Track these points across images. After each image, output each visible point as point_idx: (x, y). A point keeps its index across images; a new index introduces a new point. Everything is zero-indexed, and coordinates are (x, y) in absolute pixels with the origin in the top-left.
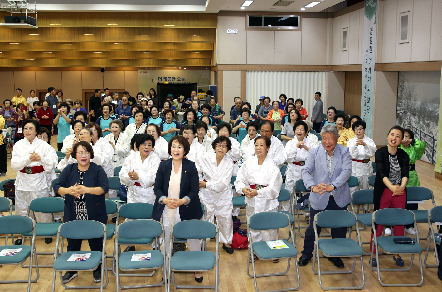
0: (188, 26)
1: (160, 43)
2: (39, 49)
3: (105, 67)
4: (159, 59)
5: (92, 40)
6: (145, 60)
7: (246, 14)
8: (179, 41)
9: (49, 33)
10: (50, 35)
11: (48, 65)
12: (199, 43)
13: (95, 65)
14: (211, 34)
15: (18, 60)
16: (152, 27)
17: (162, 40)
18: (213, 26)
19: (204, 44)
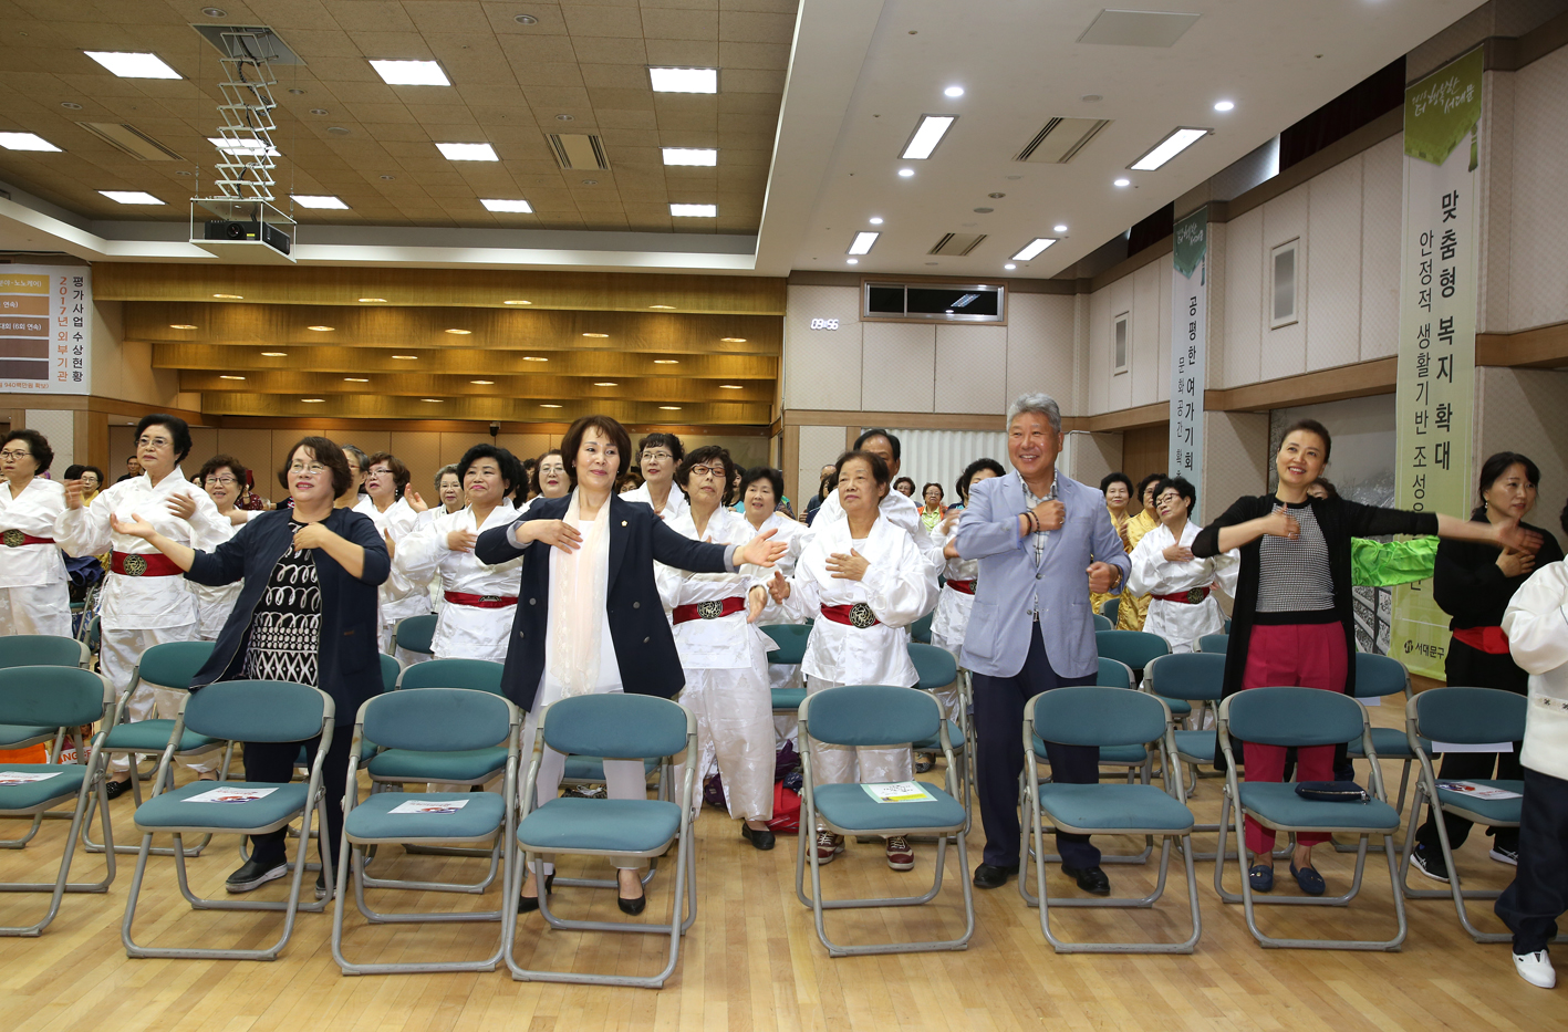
0: (711, 308)
1: (638, 354)
2: (332, 368)
3: (502, 422)
4: (637, 402)
5: (465, 344)
6: (601, 402)
7: (863, 280)
8: (687, 349)
9: (359, 325)
10: (359, 328)
11: (358, 413)
12: (740, 358)
13: (474, 415)
14: (768, 332)
15: (284, 399)
16: (617, 309)
17: (644, 347)
18: (775, 310)
19: (754, 359)
